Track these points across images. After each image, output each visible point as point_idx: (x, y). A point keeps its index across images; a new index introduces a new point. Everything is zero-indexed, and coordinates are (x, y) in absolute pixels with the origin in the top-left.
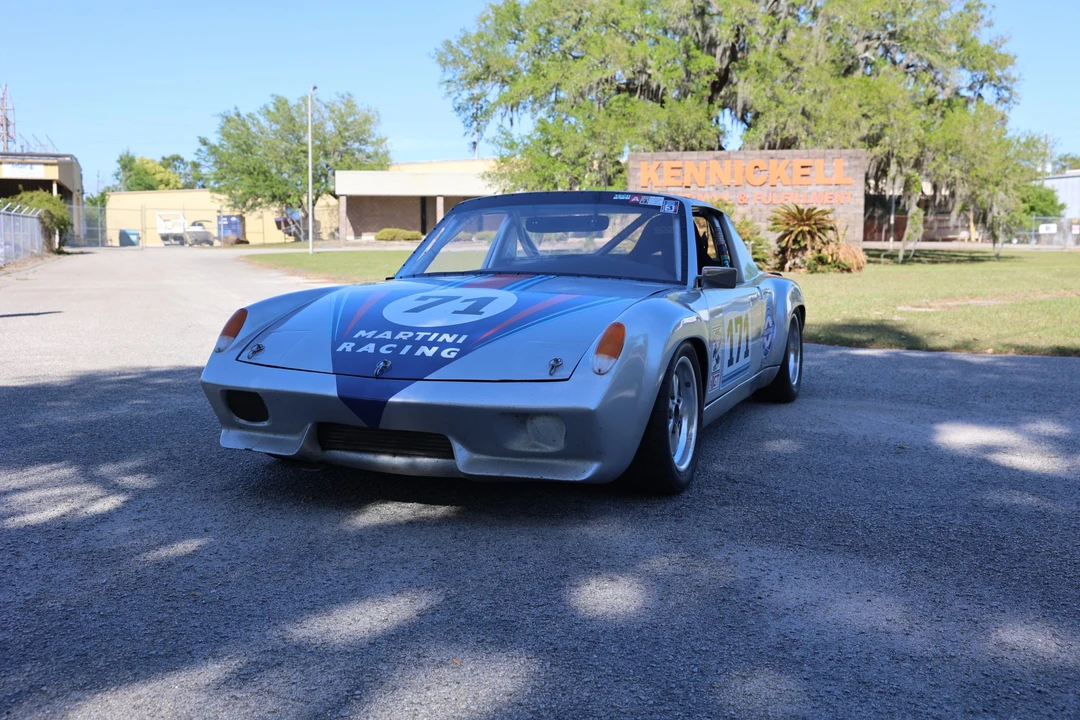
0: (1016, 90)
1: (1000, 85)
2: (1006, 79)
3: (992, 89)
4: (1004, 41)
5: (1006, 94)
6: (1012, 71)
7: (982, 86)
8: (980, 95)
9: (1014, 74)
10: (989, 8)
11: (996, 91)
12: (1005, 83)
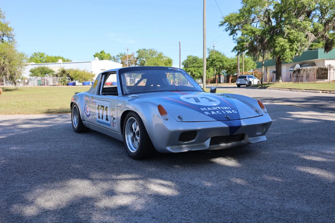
0: (14, 38)
1: (9, 37)
2: (11, 35)
3: (7, 37)
4: (9, 23)
5: (11, 40)
6: (13, 33)
7: (3, 36)
8: (2, 39)
9: (14, 34)
10: (3, 12)
11: (8, 38)
12: (11, 36)
